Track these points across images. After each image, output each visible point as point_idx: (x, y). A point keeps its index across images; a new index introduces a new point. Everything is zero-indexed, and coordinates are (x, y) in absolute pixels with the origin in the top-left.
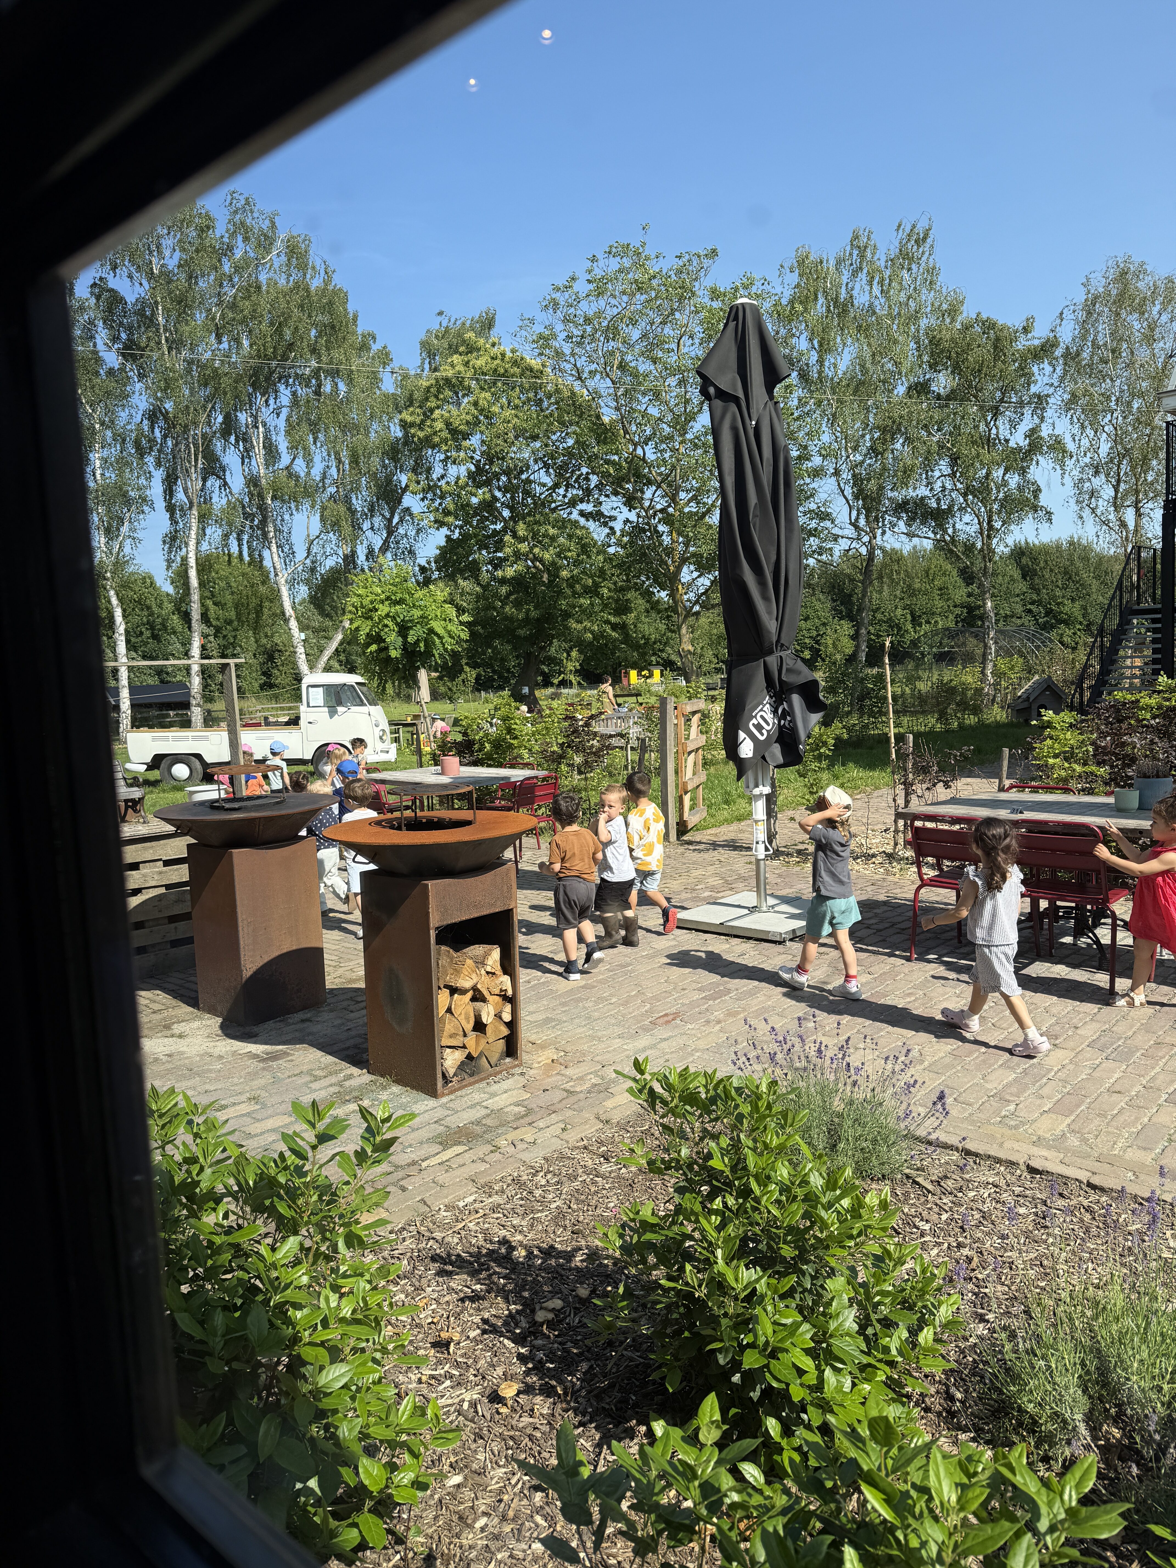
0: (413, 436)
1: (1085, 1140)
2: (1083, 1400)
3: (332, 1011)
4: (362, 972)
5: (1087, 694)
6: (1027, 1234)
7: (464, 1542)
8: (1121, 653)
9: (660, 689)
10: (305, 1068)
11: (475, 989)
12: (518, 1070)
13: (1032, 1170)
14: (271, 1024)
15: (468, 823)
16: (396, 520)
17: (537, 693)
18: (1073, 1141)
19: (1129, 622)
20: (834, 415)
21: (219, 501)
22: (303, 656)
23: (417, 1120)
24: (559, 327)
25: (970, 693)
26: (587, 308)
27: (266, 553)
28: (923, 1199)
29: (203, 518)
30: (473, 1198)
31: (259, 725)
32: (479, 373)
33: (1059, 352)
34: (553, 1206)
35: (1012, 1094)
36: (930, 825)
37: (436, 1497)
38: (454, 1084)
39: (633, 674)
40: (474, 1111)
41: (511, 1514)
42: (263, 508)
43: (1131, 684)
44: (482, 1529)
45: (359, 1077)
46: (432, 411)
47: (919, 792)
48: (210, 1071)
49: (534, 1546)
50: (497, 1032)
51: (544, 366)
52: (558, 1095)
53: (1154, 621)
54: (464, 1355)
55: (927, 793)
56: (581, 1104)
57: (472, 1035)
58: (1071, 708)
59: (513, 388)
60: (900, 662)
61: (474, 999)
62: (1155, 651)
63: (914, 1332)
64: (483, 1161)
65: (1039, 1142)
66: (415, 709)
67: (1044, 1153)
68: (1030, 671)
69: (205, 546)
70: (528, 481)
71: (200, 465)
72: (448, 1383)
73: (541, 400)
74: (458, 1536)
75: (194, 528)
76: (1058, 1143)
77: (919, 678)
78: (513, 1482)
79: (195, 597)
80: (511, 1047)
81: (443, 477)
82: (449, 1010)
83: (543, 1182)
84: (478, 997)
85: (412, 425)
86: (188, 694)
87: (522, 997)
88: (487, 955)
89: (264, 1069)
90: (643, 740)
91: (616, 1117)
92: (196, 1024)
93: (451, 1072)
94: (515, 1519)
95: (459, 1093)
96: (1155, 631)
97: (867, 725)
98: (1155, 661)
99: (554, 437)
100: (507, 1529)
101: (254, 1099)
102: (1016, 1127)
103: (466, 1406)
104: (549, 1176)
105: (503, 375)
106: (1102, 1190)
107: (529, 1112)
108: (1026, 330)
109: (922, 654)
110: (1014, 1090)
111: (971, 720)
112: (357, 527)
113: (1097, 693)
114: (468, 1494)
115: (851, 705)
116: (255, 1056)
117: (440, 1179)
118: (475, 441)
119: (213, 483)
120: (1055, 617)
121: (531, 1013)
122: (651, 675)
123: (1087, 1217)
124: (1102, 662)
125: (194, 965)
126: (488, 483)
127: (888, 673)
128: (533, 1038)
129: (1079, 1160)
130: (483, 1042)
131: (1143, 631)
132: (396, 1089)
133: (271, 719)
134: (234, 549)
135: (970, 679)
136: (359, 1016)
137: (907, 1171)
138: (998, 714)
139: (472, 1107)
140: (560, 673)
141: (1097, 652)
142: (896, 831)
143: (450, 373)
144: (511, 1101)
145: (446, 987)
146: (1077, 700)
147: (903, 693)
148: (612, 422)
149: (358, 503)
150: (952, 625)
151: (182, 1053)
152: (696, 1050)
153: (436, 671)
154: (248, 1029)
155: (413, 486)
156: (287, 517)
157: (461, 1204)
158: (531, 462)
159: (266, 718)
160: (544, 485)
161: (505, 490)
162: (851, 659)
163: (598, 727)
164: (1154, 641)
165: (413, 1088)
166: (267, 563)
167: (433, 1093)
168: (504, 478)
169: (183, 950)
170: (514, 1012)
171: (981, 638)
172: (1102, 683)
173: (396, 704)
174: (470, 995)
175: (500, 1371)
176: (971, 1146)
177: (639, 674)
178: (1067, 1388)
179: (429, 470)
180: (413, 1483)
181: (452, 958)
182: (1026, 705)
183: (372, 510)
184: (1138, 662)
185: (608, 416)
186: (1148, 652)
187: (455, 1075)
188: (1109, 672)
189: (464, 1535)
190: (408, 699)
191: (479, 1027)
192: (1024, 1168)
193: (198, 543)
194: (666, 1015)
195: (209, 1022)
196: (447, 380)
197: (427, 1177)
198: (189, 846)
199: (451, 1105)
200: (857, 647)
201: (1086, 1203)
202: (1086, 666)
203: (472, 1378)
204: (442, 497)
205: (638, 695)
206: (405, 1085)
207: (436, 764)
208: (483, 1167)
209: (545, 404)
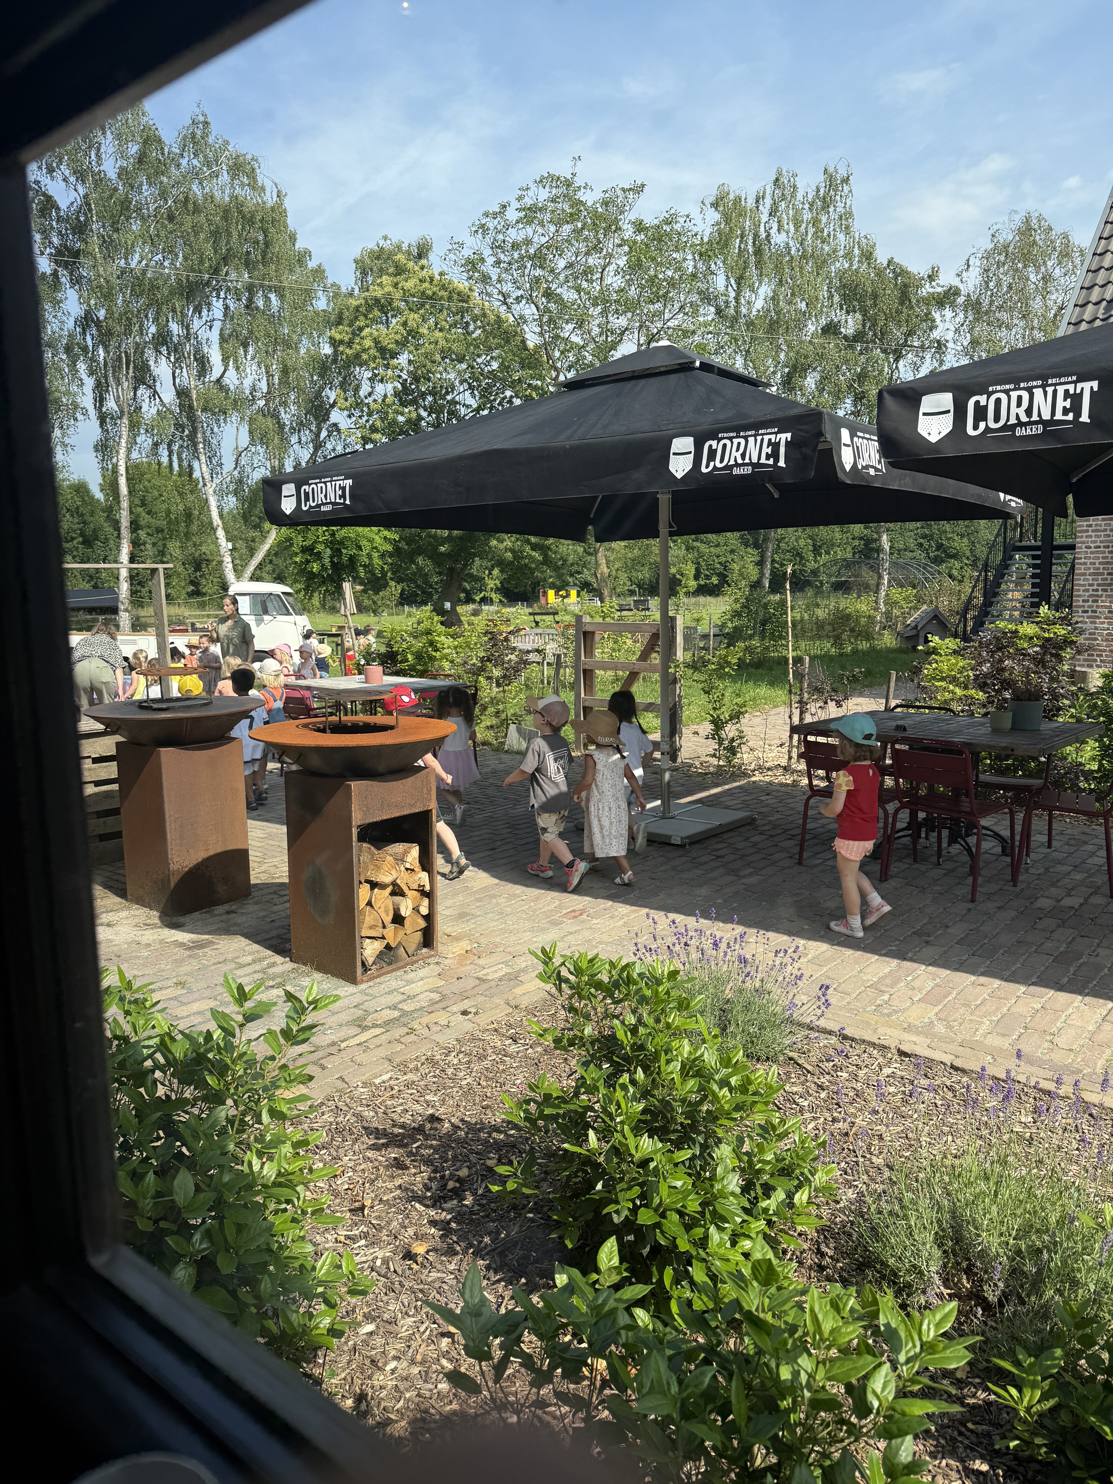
0: (342, 353)
1: (950, 1027)
2: (937, 1253)
3: (257, 903)
4: (285, 868)
5: (970, 624)
6: (896, 1110)
7: (376, 1383)
8: (1003, 586)
9: (576, 609)
10: (230, 956)
11: (394, 884)
12: (432, 960)
13: (902, 1053)
14: (196, 915)
15: (392, 728)
16: (324, 434)
17: (459, 609)
18: (940, 1028)
19: (1011, 558)
20: (748, 352)
21: (149, 410)
22: (230, 566)
23: (338, 1004)
24: (487, 252)
25: (863, 621)
26: (514, 235)
27: (196, 464)
28: (803, 1078)
29: (134, 426)
30: (388, 1076)
31: (186, 631)
32: (406, 295)
33: (961, 300)
34: (464, 1083)
35: (887, 986)
36: (821, 739)
37: (351, 1343)
38: (373, 971)
39: (551, 593)
40: (391, 997)
41: (419, 1358)
42: (192, 419)
43: (1011, 616)
44: (393, 1371)
45: (282, 965)
46: (361, 329)
47: (813, 710)
48: (138, 957)
49: (440, 1386)
50: (414, 925)
51: (471, 290)
52: (472, 982)
53: (1034, 557)
54: (378, 1218)
55: (819, 711)
56: (493, 990)
57: (391, 927)
58: (955, 636)
59: (441, 311)
60: (801, 590)
61: (393, 894)
62: (1034, 585)
63: (790, 1196)
64: (398, 1041)
65: (909, 1029)
66: (340, 621)
67: (914, 1038)
68: (920, 600)
69: (135, 455)
70: (454, 402)
71: (131, 374)
72: (363, 1242)
73: (467, 323)
74: (370, 1377)
75: (125, 436)
76: (926, 1030)
77: (818, 606)
78: (422, 1329)
79: (125, 504)
80: (428, 938)
81: (370, 394)
82: (369, 904)
83: (456, 1061)
84: (397, 891)
85: (341, 342)
86: (117, 599)
87: (439, 893)
88: (406, 852)
89: (190, 956)
90: (559, 656)
91: (524, 1003)
92: (124, 914)
93: (371, 960)
94: (423, 1362)
95: (378, 980)
96: (1035, 566)
97: (767, 648)
98: (1033, 595)
99: (479, 360)
100: (415, 1370)
101: (181, 984)
102: (889, 1015)
103: (379, 1263)
104: (461, 1056)
105: (431, 298)
106: (963, 1071)
107: (444, 997)
108: (931, 278)
109: (821, 582)
110: (888, 981)
111: (864, 645)
112: (284, 441)
113: (979, 624)
114: (379, 1341)
115: (754, 628)
116: (182, 945)
117: (358, 1059)
118: (403, 359)
119: (143, 392)
120: (945, 551)
121: (447, 908)
122: (568, 596)
123: (949, 1095)
124: (985, 595)
125: (122, 858)
126: (414, 402)
127: (789, 598)
128: (449, 931)
129: (944, 1045)
130: (401, 933)
131: (1024, 567)
132: (318, 976)
133: (198, 625)
134: (165, 460)
135: (864, 608)
136: (283, 908)
137: (791, 1054)
138: (888, 640)
139: (390, 992)
140: (481, 591)
141: (981, 585)
142: (791, 746)
143: (379, 293)
144: (426, 987)
145: (367, 881)
146: (960, 629)
147: (802, 619)
148: (536, 346)
149: (286, 418)
150: (849, 556)
151: (111, 941)
152: (600, 943)
153: (360, 584)
154: (175, 919)
155: (341, 402)
156: (216, 429)
157: (377, 1081)
158: (457, 383)
159: (193, 624)
160: (468, 406)
161: (430, 410)
162: (756, 585)
163: (515, 642)
164: (1034, 576)
165: (333, 975)
166: (196, 474)
167: (352, 980)
168: (430, 398)
169: (112, 843)
170: (431, 907)
171: (875, 569)
172: (985, 613)
173: (322, 615)
174: (389, 889)
175: (411, 1231)
176: (848, 1032)
177: (557, 594)
178: (924, 1244)
179: (357, 388)
180: (329, 1330)
181: (373, 855)
182: (914, 632)
183: (301, 424)
184: (1018, 595)
185: (532, 340)
186: (1028, 587)
187: (374, 963)
188: (991, 604)
189: (375, 1377)
190: (334, 610)
191: (398, 919)
192: (894, 1051)
193: (129, 451)
194: (573, 911)
195: (137, 913)
196: (377, 300)
197: (346, 1056)
198: (118, 744)
199: (370, 991)
200: (762, 574)
201: (948, 1083)
202: (970, 598)
203: (385, 1238)
204: (370, 414)
205: (555, 613)
206: (326, 972)
207: (360, 673)
208: (399, 1047)
209: (471, 327)
